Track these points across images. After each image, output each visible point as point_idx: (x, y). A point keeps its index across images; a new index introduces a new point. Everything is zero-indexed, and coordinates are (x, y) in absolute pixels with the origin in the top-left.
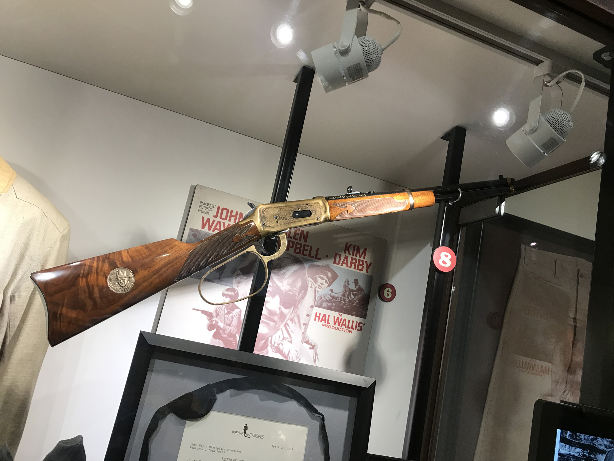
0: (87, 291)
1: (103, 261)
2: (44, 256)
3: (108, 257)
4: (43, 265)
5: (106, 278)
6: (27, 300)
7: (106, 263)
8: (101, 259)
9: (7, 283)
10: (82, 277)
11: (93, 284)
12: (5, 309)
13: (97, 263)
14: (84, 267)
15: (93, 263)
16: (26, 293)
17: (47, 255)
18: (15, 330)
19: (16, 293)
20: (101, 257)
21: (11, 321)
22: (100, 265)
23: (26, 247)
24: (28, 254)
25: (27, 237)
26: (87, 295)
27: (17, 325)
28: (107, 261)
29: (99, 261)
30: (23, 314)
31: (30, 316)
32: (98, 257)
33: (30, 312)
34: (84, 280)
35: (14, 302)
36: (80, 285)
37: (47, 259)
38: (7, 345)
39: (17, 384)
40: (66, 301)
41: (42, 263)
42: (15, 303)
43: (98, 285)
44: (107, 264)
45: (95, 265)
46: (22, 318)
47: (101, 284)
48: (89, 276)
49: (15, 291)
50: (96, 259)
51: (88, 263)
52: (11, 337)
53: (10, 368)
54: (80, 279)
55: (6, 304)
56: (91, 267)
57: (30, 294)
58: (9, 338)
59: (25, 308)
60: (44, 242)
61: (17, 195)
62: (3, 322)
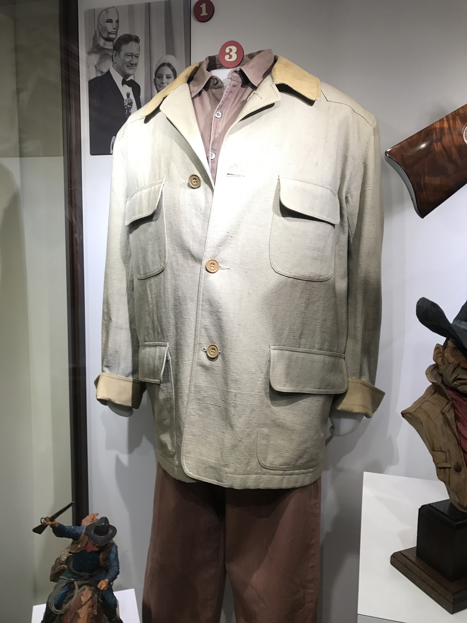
0: (444, 154)
1: (454, 119)
2: (364, 153)
3: (458, 113)
4: (365, 162)
5: (462, 135)
6: (359, 199)
7: (457, 120)
8: (450, 117)
9: (339, 187)
10: (436, 142)
11: (450, 146)
12: (344, 210)
13: (448, 124)
14: (435, 131)
15: (443, 124)
16: (357, 192)
17: (366, 151)
18: (355, 229)
19: (348, 194)
20: (450, 116)
21: (350, 221)
22: (451, 124)
23: (346, 147)
24: (350, 154)
25: (345, 138)
26: (446, 159)
27: (356, 224)
28: (458, 117)
29: (450, 121)
30: (358, 213)
31: (366, 212)
32: (447, 117)
33: (365, 209)
34: (439, 144)
35: (348, 203)
36: (436, 150)
37: (367, 155)
38: (351, 244)
39: (370, 274)
40: (426, 169)
41: (363, 160)
42: (350, 204)
43: (455, 146)
44: (459, 120)
45: (446, 125)
46: (358, 216)
47: (458, 144)
48: (443, 138)
49: (347, 193)
50: (445, 119)
51: (438, 126)
52: (353, 236)
53: (362, 261)
54: (435, 144)
55: (344, 206)
56: (442, 129)
57: (360, 193)
58: (351, 237)
59: (358, 207)
60: (360, 139)
61: (327, 98)
62: (344, 222)
